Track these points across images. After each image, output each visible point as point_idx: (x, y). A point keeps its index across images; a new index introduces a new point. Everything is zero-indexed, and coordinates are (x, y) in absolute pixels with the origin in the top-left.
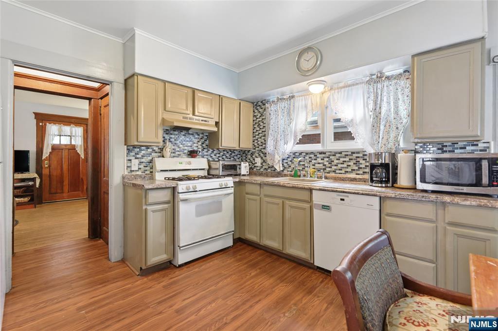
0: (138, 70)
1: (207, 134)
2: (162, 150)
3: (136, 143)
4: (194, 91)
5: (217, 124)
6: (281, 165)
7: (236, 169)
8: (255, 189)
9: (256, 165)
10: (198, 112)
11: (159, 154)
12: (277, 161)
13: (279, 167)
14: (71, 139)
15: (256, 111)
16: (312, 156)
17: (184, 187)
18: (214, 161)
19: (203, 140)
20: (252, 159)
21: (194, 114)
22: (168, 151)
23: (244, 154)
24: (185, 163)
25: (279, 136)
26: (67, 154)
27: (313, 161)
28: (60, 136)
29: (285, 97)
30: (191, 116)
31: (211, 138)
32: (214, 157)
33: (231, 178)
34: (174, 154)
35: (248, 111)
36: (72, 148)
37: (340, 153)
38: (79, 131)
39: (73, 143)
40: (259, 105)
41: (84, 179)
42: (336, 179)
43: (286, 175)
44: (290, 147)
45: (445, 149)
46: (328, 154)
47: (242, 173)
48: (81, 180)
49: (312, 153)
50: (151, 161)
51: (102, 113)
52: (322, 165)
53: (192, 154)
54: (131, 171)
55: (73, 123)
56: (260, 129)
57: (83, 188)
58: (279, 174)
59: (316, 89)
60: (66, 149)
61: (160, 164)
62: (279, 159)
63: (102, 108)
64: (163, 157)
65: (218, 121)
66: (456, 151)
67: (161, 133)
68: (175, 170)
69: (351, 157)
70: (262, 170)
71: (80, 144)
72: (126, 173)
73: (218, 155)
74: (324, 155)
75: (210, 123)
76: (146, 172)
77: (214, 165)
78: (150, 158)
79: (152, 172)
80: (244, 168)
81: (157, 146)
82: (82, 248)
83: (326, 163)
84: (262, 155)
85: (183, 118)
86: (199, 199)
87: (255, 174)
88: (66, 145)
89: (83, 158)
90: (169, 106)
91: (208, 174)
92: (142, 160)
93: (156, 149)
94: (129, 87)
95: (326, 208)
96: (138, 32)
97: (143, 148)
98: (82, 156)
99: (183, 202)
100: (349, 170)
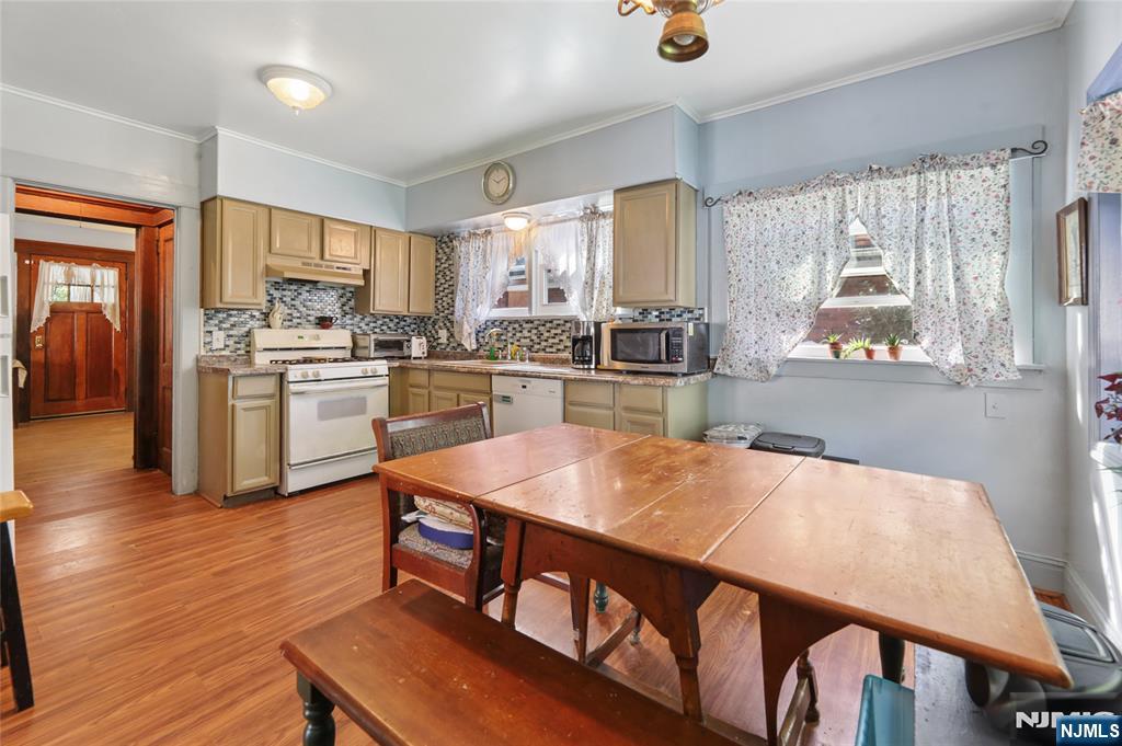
0: (222, 191)
1: (352, 290)
2: (266, 315)
3: (219, 305)
4: (322, 220)
5: (366, 273)
6: (474, 341)
7: (401, 348)
8: (422, 378)
9: (440, 341)
10: (331, 255)
11: (264, 323)
12: (466, 334)
13: (470, 344)
14: (92, 291)
15: (440, 251)
16: (516, 326)
17: (299, 373)
18: (365, 334)
19: (344, 300)
20: (433, 332)
21: (322, 257)
22: (277, 319)
23: (422, 324)
24: (310, 336)
25: (471, 293)
26: (83, 322)
27: (518, 335)
28: (69, 285)
29: (478, 232)
30: (318, 261)
31: (358, 297)
32: (365, 327)
33: (385, 362)
34: (290, 322)
35: (425, 251)
36: (96, 310)
37: (551, 322)
38: (110, 276)
39: (97, 300)
40: (444, 242)
41: (120, 372)
42: (544, 361)
43: (481, 357)
44: (486, 311)
45: (663, 316)
46: (536, 323)
47: (413, 355)
48: (113, 374)
49: (516, 321)
50: (248, 334)
51: (161, 250)
52: (528, 340)
53: (324, 322)
54: (211, 350)
55: (96, 261)
56: (445, 280)
57: (119, 388)
58: (472, 355)
59: (516, 223)
60: (82, 311)
61: (262, 338)
62: (469, 331)
63: (161, 243)
64: (269, 327)
65: (368, 268)
66: (673, 319)
67: (262, 288)
68: (290, 349)
69: (563, 328)
70: (448, 350)
71: (113, 301)
72: (203, 353)
73: (372, 325)
74: (531, 325)
75: (353, 272)
76: (239, 352)
77: (361, 343)
78: (246, 329)
79: (249, 352)
80: (418, 347)
81: (259, 310)
82: (120, 482)
83: (534, 337)
84: (448, 324)
85: (304, 264)
86: (325, 392)
87: (438, 358)
88: (81, 304)
89: (118, 329)
90: (277, 244)
91: (352, 356)
92: (231, 333)
93: (257, 314)
94: (209, 214)
95: (506, 399)
96: (222, 132)
97: (232, 312)
98: (117, 326)
99: (296, 396)
100: (561, 347)
